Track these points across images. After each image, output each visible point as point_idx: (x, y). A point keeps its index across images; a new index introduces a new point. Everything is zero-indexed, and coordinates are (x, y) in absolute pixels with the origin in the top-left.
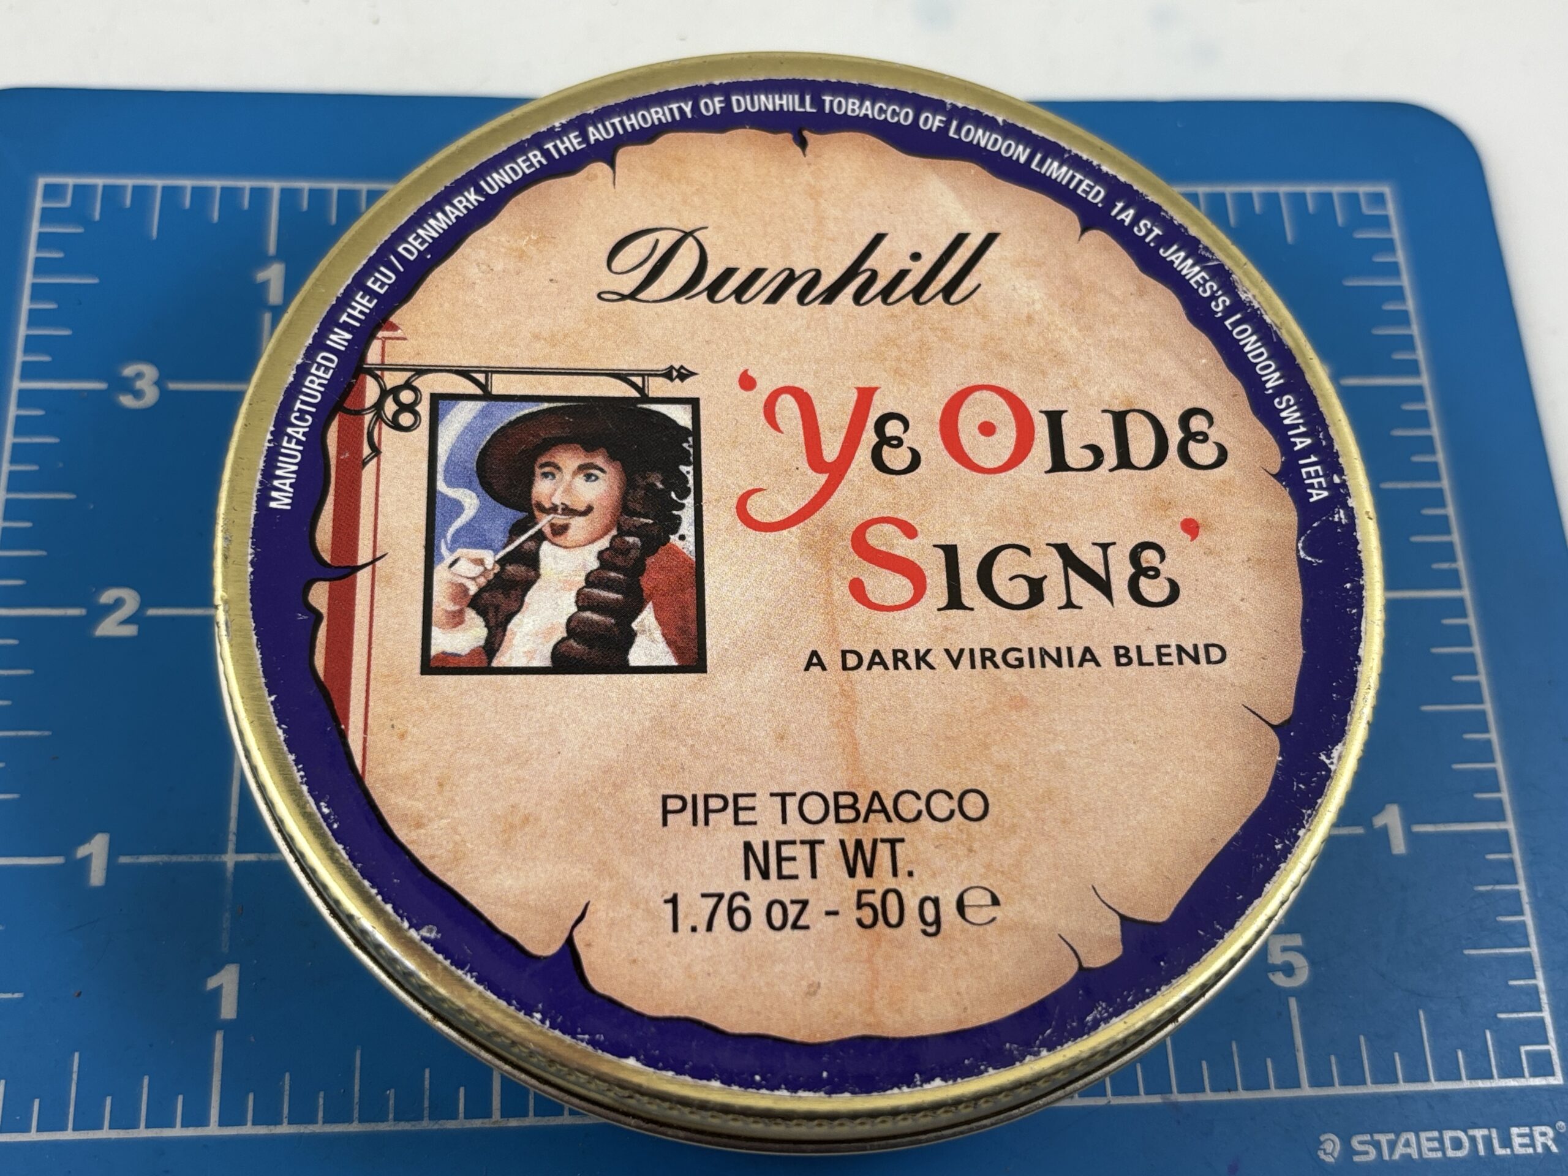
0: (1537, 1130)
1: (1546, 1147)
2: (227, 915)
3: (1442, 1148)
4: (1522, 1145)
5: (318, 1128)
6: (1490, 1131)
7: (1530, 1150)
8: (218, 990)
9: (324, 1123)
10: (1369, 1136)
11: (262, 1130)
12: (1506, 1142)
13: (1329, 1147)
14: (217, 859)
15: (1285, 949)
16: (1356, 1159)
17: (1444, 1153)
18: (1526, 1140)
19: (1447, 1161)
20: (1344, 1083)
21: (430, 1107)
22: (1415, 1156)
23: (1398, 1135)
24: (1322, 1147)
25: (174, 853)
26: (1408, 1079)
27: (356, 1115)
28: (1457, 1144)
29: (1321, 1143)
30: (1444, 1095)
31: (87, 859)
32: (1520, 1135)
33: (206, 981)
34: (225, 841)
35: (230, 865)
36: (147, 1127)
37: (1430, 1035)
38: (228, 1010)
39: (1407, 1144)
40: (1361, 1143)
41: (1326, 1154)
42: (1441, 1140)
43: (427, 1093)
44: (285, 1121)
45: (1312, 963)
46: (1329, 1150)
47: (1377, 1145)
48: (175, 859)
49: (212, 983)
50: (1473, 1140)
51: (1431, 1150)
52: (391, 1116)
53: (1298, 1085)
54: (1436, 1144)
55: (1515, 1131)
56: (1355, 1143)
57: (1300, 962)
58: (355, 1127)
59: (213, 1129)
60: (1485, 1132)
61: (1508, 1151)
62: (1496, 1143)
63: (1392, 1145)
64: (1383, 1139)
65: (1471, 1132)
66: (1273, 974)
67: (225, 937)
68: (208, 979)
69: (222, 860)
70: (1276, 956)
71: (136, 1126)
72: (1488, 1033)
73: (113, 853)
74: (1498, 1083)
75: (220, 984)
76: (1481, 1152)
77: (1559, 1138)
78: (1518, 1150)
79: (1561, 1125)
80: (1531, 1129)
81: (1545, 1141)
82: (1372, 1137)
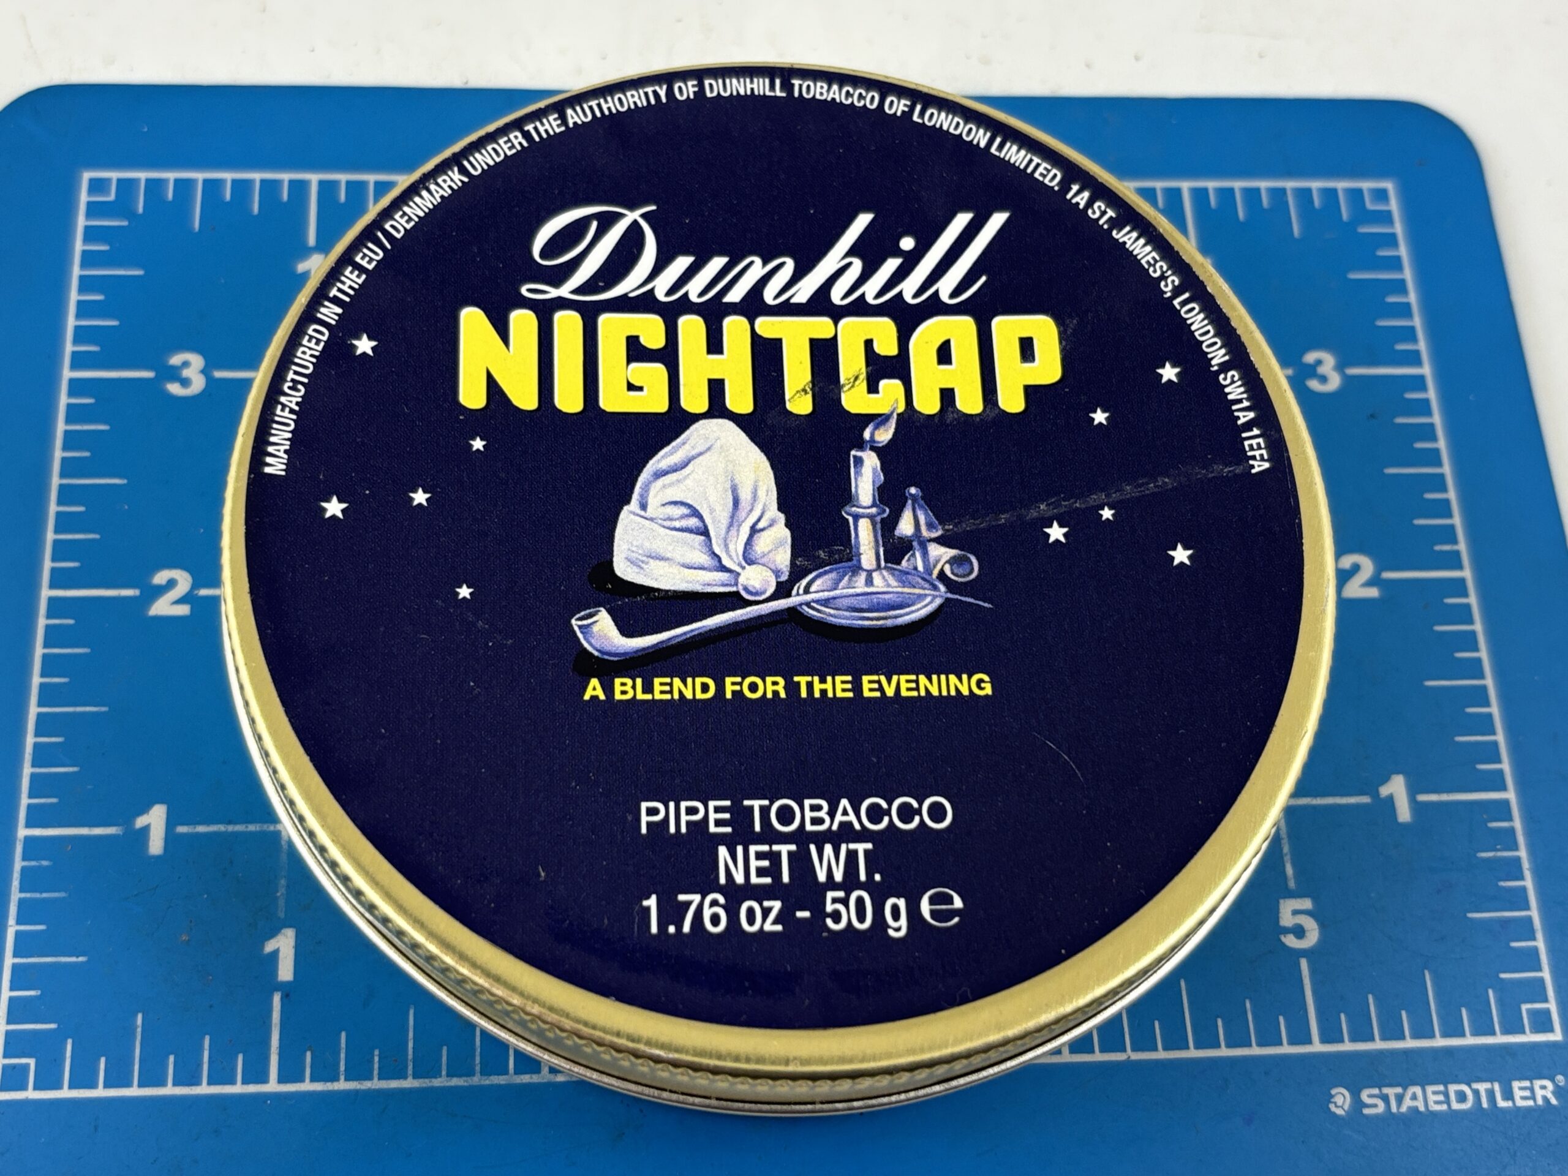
0: (1538, 1083)
2: (281, 882)
4: (1524, 1098)
5: (374, 1084)
8: (275, 954)
9: (379, 1079)
11: (318, 1087)
13: (1339, 1100)
14: (272, 828)
15: (1296, 912)
18: (1527, 1093)
20: (1354, 1039)
21: (481, 1064)
24: (1332, 1100)
25: (230, 822)
26: (1416, 1036)
27: (410, 1071)
28: (1462, 1097)
29: (1332, 1097)
30: (1449, 1051)
31: (146, 829)
32: (1521, 1089)
33: (264, 945)
35: (284, 835)
36: (209, 1084)
37: (1436, 993)
38: (286, 972)
41: (1336, 1107)
43: (478, 1050)
44: (342, 1078)
45: (1322, 925)
46: (1340, 1104)
48: (231, 828)
49: (270, 947)
52: (444, 1072)
53: (1309, 1042)
57: (1310, 925)
58: (409, 1083)
59: (272, 1086)
65: (1475, 1086)
66: (1285, 936)
67: (281, 903)
68: (266, 943)
69: (276, 829)
70: (1287, 919)
71: (198, 1083)
72: (1491, 992)
73: (171, 822)
74: (1500, 1039)
75: (276, 947)
76: (1485, 1105)
77: (1558, 1092)
78: (1520, 1103)
79: (1560, 1078)
80: (1532, 1083)
81: (1545, 1094)
82: (1380, 1090)
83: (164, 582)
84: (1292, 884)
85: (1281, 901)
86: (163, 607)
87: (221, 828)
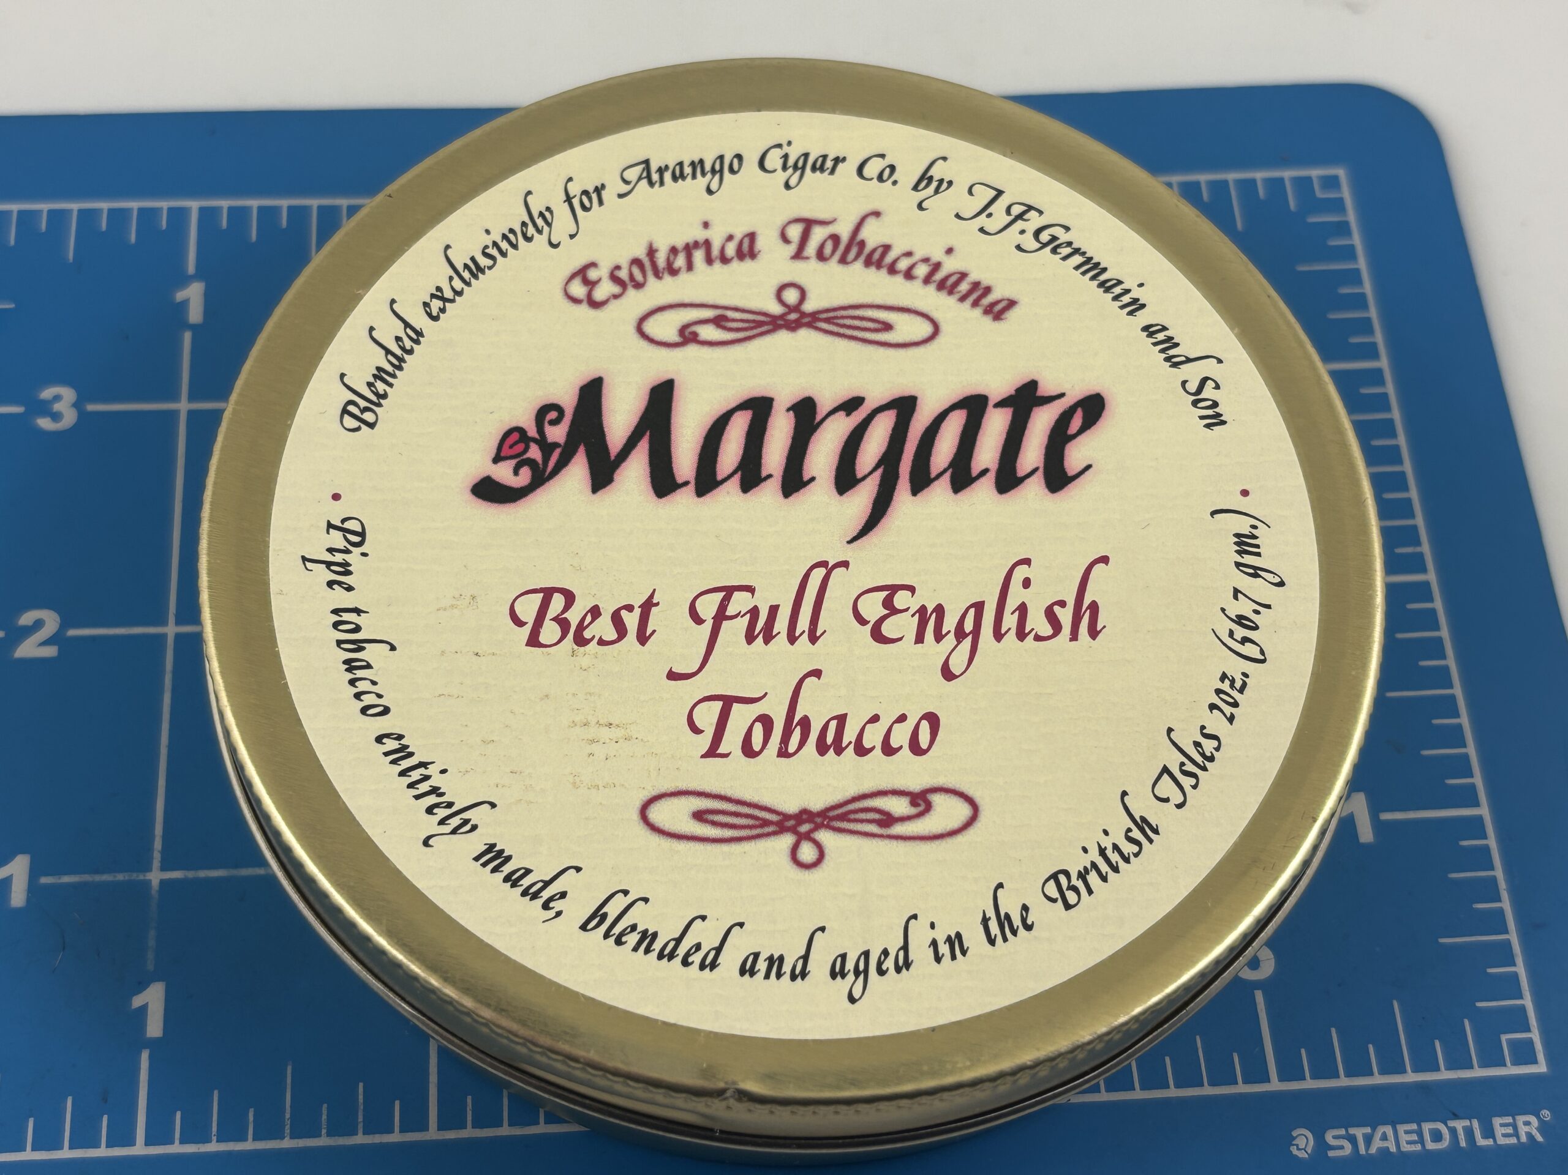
0: (1521, 1119)
1: (1529, 1135)
2: (152, 933)
3: (1421, 1141)
4: (1505, 1135)
5: (249, 1145)
6: (1471, 1123)
7: (1513, 1140)
8: (144, 1009)
9: (254, 1140)
10: (1344, 1129)
11: (190, 1149)
12: (1489, 1133)
13: (1301, 1142)
14: (141, 877)
16: (1331, 1154)
17: (1423, 1145)
18: (1510, 1130)
19: (1427, 1154)
21: (364, 1121)
22: (1393, 1149)
23: (1374, 1129)
24: (1294, 1142)
25: (97, 872)
27: (287, 1130)
28: (1437, 1136)
29: (1294, 1138)
30: (1424, 1088)
31: (8, 880)
32: (1502, 1125)
33: (132, 999)
34: (150, 859)
35: (155, 883)
36: (71, 1148)
37: (1405, 1023)
38: (154, 1028)
39: (1384, 1137)
40: (1335, 1137)
41: (1298, 1149)
42: (1420, 1133)
43: (362, 1108)
44: (214, 1138)
45: (1277, 958)
46: (1302, 1146)
47: (1353, 1140)
48: (98, 878)
49: (137, 1002)
50: (1453, 1131)
51: (1409, 1143)
52: (324, 1131)
53: (1267, 1079)
54: (1415, 1137)
55: (1497, 1121)
56: (1329, 1137)
57: (1266, 955)
58: (287, 1143)
59: (139, 1149)
60: (1467, 1123)
61: (1490, 1142)
62: (1478, 1134)
63: (1368, 1139)
64: (1359, 1132)
65: (1451, 1124)
67: (150, 956)
68: (134, 997)
69: (147, 878)
71: (60, 1147)
72: (1466, 1022)
73: (34, 873)
74: (1478, 1072)
75: (145, 1002)
76: (1463, 1144)
77: (1543, 1127)
78: (1502, 1141)
79: (1546, 1114)
80: (1514, 1119)
81: (1529, 1130)
82: (1347, 1131)
83: (30, 623)
86: (28, 649)
87: (87, 878)
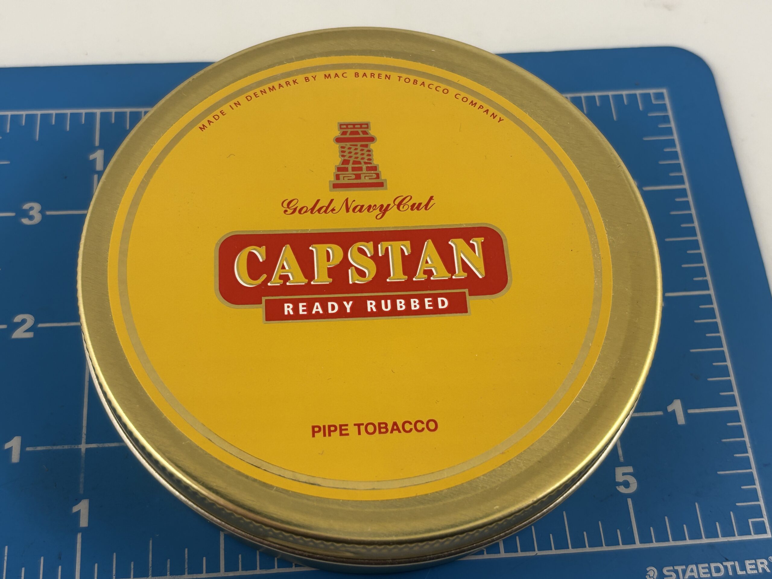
0: (759, 561)
2: (82, 475)
4: (751, 569)
8: (78, 513)
9: (134, 577)
14: (76, 447)
15: (624, 474)
18: (754, 567)
21: (188, 568)
24: (648, 574)
25: (54, 445)
27: (150, 572)
28: (718, 570)
29: (648, 572)
30: (711, 546)
31: (10, 449)
32: (750, 564)
33: (72, 508)
34: (81, 437)
35: (83, 450)
37: (702, 515)
38: (84, 522)
41: (650, 577)
43: (187, 561)
44: (114, 577)
45: (639, 481)
46: (651, 575)
48: (55, 448)
49: (75, 509)
52: (168, 573)
53: (635, 543)
57: (633, 481)
65: (725, 564)
66: (619, 487)
67: (81, 486)
69: (79, 447)
70: (619, 478)
72: (732, 513)
73: (23, 446)
74: (738, 538)
75: (79, 509)
77: (770, 565)
78: (750, 572)
80: (756, 561)
81: (763, 567)
83: (20, 321)
84: (622, 459)
85: (616, 468)
86: (19, 334)
87: (49, 448)
